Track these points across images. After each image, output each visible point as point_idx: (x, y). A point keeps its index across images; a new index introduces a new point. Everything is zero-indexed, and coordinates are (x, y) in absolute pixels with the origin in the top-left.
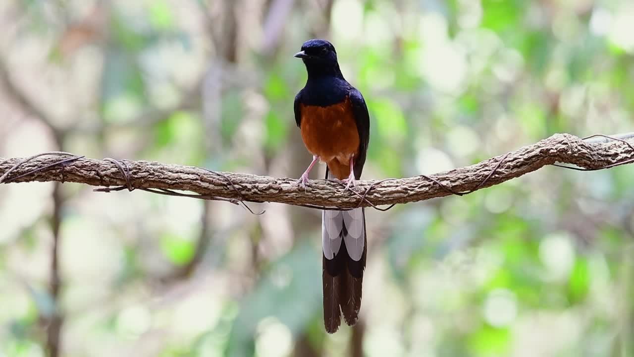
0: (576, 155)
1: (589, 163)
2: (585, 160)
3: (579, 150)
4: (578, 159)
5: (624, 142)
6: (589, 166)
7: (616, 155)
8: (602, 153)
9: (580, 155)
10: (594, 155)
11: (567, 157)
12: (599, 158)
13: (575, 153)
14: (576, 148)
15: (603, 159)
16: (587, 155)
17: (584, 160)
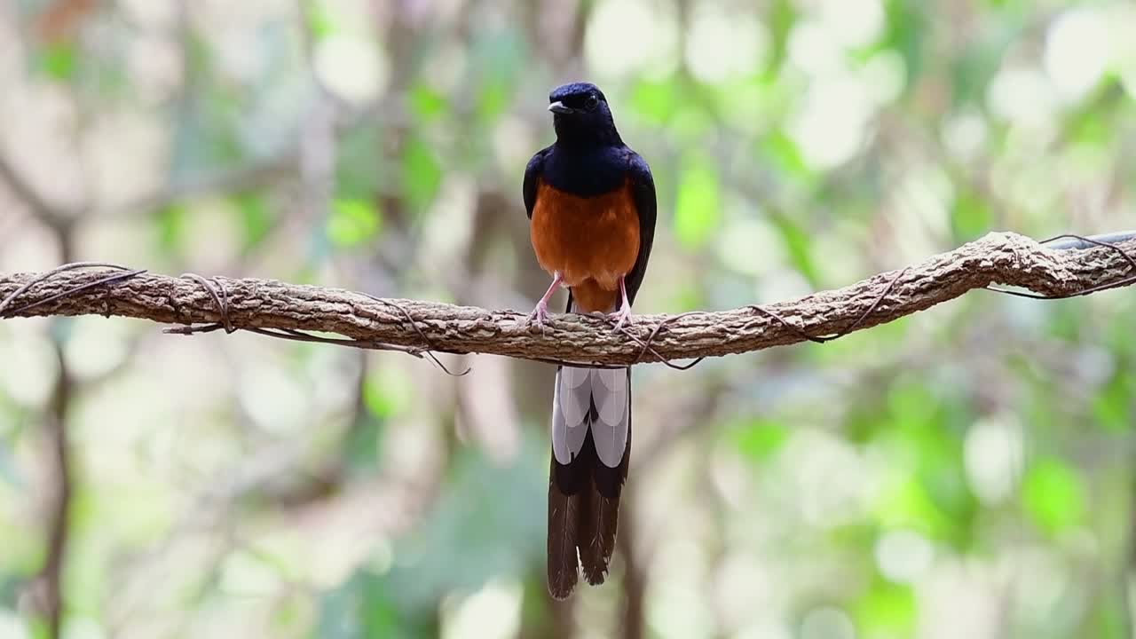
0: (1027, 270)
1: (1052, 285)
2: (1043, 280)
3: (1033, 263)
4: (1031, 277)
5: (1114, 248)
6: (1051, 290)
7: (1100, 270)
8: (1075, 268)
9: (1036, 272)
10: (1060, 271)
11: (1011, 274)
12: (1069, 277)
13: (1026, 267)
14: (1028, 257)
15: (1075, 277)
16: (1047, 271)
17: (1041, 281)
